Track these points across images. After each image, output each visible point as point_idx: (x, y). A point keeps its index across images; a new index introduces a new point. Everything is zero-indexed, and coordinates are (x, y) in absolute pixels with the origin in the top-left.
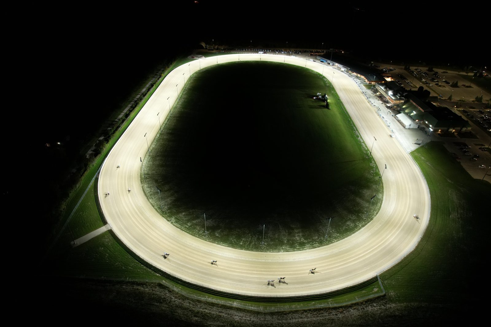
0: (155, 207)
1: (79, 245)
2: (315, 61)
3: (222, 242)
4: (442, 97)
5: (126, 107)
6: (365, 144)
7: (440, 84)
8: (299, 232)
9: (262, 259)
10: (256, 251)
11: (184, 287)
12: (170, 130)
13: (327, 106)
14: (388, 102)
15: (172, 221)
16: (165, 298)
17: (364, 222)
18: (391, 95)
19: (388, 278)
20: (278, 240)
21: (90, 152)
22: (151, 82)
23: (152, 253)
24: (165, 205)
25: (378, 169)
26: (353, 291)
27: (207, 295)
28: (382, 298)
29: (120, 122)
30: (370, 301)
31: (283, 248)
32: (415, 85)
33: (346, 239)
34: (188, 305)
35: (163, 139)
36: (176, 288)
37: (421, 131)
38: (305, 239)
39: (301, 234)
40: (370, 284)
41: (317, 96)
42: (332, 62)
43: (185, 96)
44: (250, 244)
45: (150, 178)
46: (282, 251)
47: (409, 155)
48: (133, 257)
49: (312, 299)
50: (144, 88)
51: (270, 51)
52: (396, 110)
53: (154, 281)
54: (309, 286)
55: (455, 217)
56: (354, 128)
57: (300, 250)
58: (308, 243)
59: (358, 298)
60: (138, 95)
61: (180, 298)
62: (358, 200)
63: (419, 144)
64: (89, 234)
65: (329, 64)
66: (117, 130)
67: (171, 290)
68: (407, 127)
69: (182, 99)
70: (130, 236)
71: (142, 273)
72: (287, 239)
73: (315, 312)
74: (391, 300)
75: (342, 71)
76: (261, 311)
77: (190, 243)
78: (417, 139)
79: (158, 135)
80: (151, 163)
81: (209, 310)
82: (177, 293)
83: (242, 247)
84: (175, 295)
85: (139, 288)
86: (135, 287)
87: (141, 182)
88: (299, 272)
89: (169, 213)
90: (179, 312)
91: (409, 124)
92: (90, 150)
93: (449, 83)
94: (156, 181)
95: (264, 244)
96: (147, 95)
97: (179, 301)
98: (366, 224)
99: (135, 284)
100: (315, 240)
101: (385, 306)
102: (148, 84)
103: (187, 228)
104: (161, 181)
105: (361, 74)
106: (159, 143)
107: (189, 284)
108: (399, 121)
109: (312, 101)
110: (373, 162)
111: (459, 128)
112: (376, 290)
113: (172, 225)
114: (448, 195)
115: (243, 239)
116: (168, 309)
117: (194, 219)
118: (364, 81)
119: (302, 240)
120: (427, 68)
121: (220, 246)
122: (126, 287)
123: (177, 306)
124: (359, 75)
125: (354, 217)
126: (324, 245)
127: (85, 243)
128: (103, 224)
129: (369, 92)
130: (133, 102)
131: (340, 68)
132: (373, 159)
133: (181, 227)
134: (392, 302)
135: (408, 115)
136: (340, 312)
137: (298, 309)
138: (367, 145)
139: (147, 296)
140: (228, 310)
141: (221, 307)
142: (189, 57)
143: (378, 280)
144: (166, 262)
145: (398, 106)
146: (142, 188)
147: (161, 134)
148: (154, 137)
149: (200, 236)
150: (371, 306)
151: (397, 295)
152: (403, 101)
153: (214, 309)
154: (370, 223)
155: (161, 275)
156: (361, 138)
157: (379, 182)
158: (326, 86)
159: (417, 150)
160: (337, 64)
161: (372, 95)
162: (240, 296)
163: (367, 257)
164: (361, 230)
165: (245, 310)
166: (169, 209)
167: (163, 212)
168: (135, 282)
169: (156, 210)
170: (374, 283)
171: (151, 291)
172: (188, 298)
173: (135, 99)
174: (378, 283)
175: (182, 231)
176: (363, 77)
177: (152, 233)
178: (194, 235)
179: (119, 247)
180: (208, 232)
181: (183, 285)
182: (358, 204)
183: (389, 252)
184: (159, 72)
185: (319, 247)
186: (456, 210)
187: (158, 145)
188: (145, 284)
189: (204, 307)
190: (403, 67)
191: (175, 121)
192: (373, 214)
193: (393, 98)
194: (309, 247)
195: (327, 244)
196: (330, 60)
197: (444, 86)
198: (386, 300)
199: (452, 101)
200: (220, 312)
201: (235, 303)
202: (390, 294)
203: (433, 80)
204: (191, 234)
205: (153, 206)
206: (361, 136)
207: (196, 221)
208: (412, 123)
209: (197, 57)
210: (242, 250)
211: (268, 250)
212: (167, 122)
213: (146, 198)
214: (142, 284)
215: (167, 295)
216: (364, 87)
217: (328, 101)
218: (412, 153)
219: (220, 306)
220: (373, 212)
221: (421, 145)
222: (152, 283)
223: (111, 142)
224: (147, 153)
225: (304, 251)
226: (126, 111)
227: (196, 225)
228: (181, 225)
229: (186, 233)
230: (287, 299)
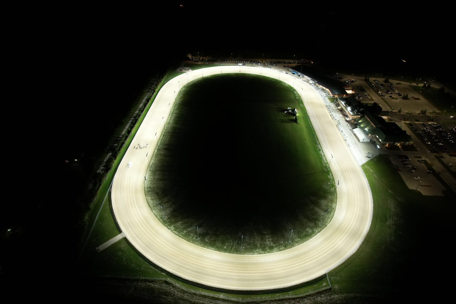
0: (157, 217)
1: (102, 250)
2: (287, 73)
3: (211, 246)
4: (394, 110)
5: (128, 122)
6: (326, 158)
7: (393, 96)
8: (269, 238)
9: (241, 260)
10: (237, 254)
11: (184, 283)
12: (165, 145)
13: (295, 121)
14: (347, 116)
15: (172, 229)
16: (170, 292)
17: (319, 229)
18: (350, 110)
19: (334, 275)
20: (253, 244)
21: (102, 168)
22: (146, 97)
23: (158, 256)
24: (166, 215)
25: (334, 181)
26: (308, 285)
27: (201, 290)
28: (328, 290)
29: (124, 139)
30: (320, 293)
31: (257, 251)
32: (372, 97)
33: (305, 243)
34: (187, 297)
35: (160, 154)
36: (178, 284)
37: (373, 145)
38: (274, 243)
39: (270, 239)
40: (321, 280)
41: (288, 110)
42: (302, 74)
43: (176, 111)
44: (231, 248)
45: (152, 191)
46: (256, 254)
47: (361, 168)
48: (144, 259)
49: (277, 292)
50: (140, 103)
51: (249, 62)
52: (353, 124)
53: (162, 279)
54: (276, 282)
55: (390, 224)
56: (318, 142)
57: (270, 253)
58: (276, 246)
59: (311, 290)
60: (136, 110)
61: (181, 292)
62: (317, 209)
63: (369, 158)
64: (109, 241)
65: (300, 76)
66: (122, 147)
67: (174, 286)
68: (361, 140)
69: (174, 114)
70: (140, 242)
71: (152, 272)
72: (260, 244)
73: (279, 302)
74: (335, 292)
75: (310, 84)
76: (240, 301)
77: (186, 248)
78: (369, 153)
79: (156, 151)
80: (152, 177)
81: (203, 301)
82: (179, 288)
83: (225, 251)
84: (177, 290)
85: (151, 285)
86: (148, 284)
87: (145, 195)
88: (269, 271)
89: (169, 222)
90: (181, 302)
91: (363, 138)
92: (102, 166)
93: (401, 95)
94: (157, 194)
95: (242, 248)
96: (144, 111)
97: (181, 294)
98: (321, 230)
99: (147, 281)
100: (281, 244)
101: (330, 297)
102: (144, 99)
103: (184, 235)
104: (161, 193)
105: (327, 87)
106: (158, 158)
107: (188, 281)
108: (355, 135)
109: (283, 115)
110: (330, 174)
111: (403, 143)
112: (324, 284)
113: (171, 232)
114: (388, 204)
115: (227, 244)
116: (173, 300)
117: (189, 227)
118: (329, 94)
119: (272, 244)
120: (384, 79)
121: (209, 250)
122: (141, 284)
123: (179, 298)
124: (324, 88)
125: (312, 225)
126: (288, 249)
127: (106, 249)
128: (118, 232)
129: (333, 105)
130: (133, 118)
131: (308, 80)
132: (331, 171)
133: (179, 234)
134: (335, 293)
135: (362, 129)
136: (297, 302)
137: (267, 300)
138: (327, 159)
139: (157, 291)
140: (215, 300)
141: (211, 299)
142: (178, 70)
143: (326, 277)
144: (169, 264)
145: (355, 120)
146: (147, 200)
147: (158, 150)
148: (153, 153)
149: (194, 242)
150: (320, 297)
151: (340, 288)
152: (359, 116)
153: (206, 300)
154: (324, 229)
155: (166, 274)
156: (323, 151)
157: (334, 193)
158: (295, 99)
159: (367, 163)
160: (306, 77)
161: (334, 108)
162: (225, 290)
163: (320, 258)
164: (317, 235)
165: (228, 300)
166: (169, 218)
167: (164, 221)
168: (147, 280)
169: (159, 219)
170: (324, 279)
171: (160, 286)
172: (187, 292)
173: (134, 115)
174: (327, 278)
175: (179, 238)
176: (327, 90)
177: (157, 240)
178: (189, 241)
179: (133, 252)
180: (200, 238)
181: (183, 282)
182: (316, 213)
183: (337, 254)
184: (153, 86)
185: (284, 250)
186: (392, 217)
187: (156, 160)
188: (154, 281)
189: (199, 298)
190: (364, 78)
191: (169, 137)
192: (328, 222)
193: (351, 113)
194: (276, 250)
195: (291, 248)
196: (300, 72)
197: (396, 99)
198: (331, 292)
199: (402, 113)
200: (210, 302)
201: (221, 296)
202: (334, 288)
203: (387, 92)
204: (187, 240)
205: (156, 217)
206: (322, 150)
207: (189, 229)
208: (365, 138)
209: (185, 70)
210: (226, 253)
211: (245, 253)
212: (163, 137)
213: (150, 209)
214: (152, 281)
215: (171, 289)
216: (328, 101)
217: (297, 115)
218: (363, 166)
219: (210, 297)
220: (327, 220)
221: (371, 158)
222: (160, 280)
223: (118, 158)
224: (148, 167)
225: (273, 253)
226: (127, 127)
227: (190, 232)
228: (179, 232)
229: (183, 239)
230: (259, 292)
